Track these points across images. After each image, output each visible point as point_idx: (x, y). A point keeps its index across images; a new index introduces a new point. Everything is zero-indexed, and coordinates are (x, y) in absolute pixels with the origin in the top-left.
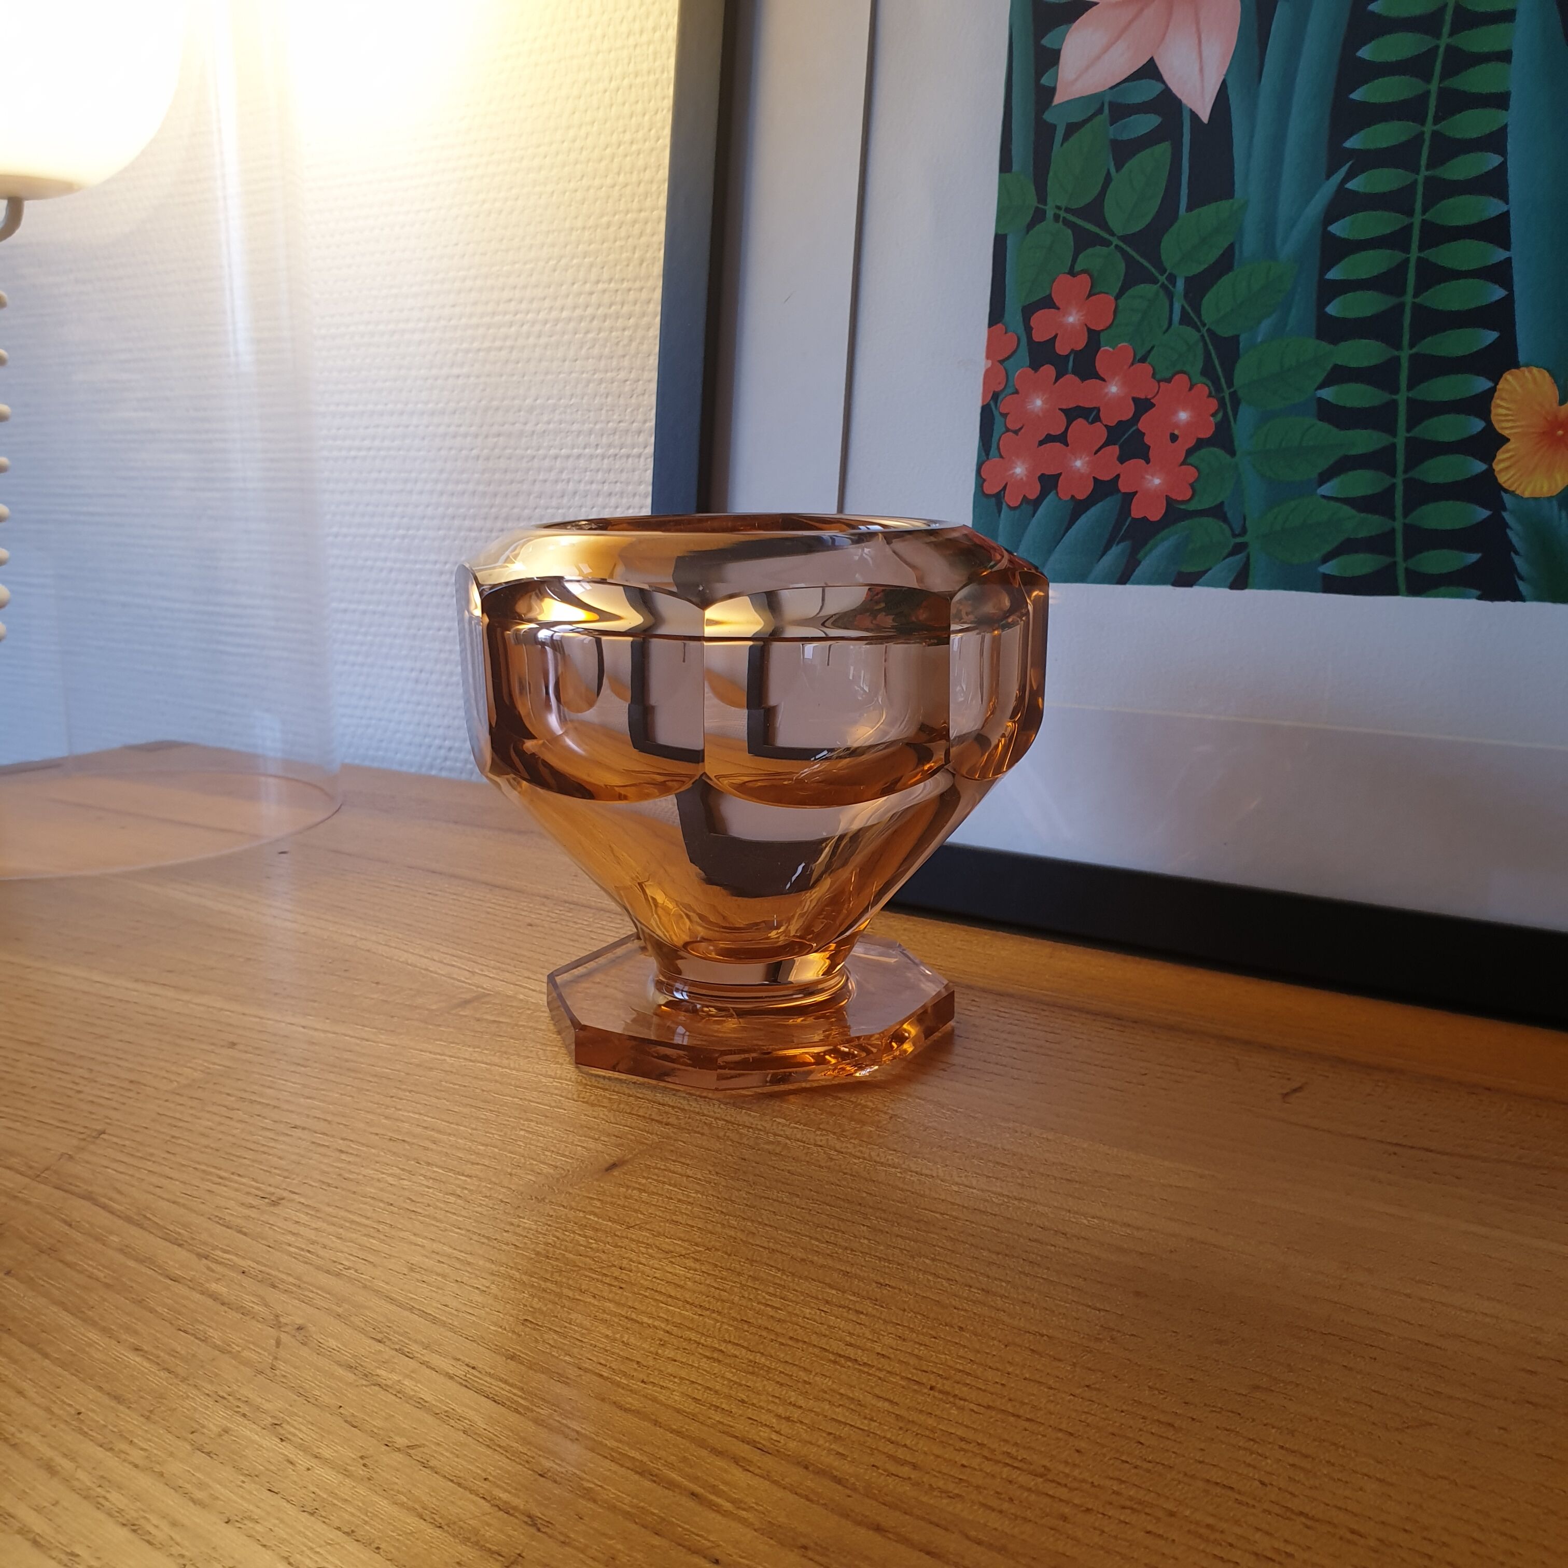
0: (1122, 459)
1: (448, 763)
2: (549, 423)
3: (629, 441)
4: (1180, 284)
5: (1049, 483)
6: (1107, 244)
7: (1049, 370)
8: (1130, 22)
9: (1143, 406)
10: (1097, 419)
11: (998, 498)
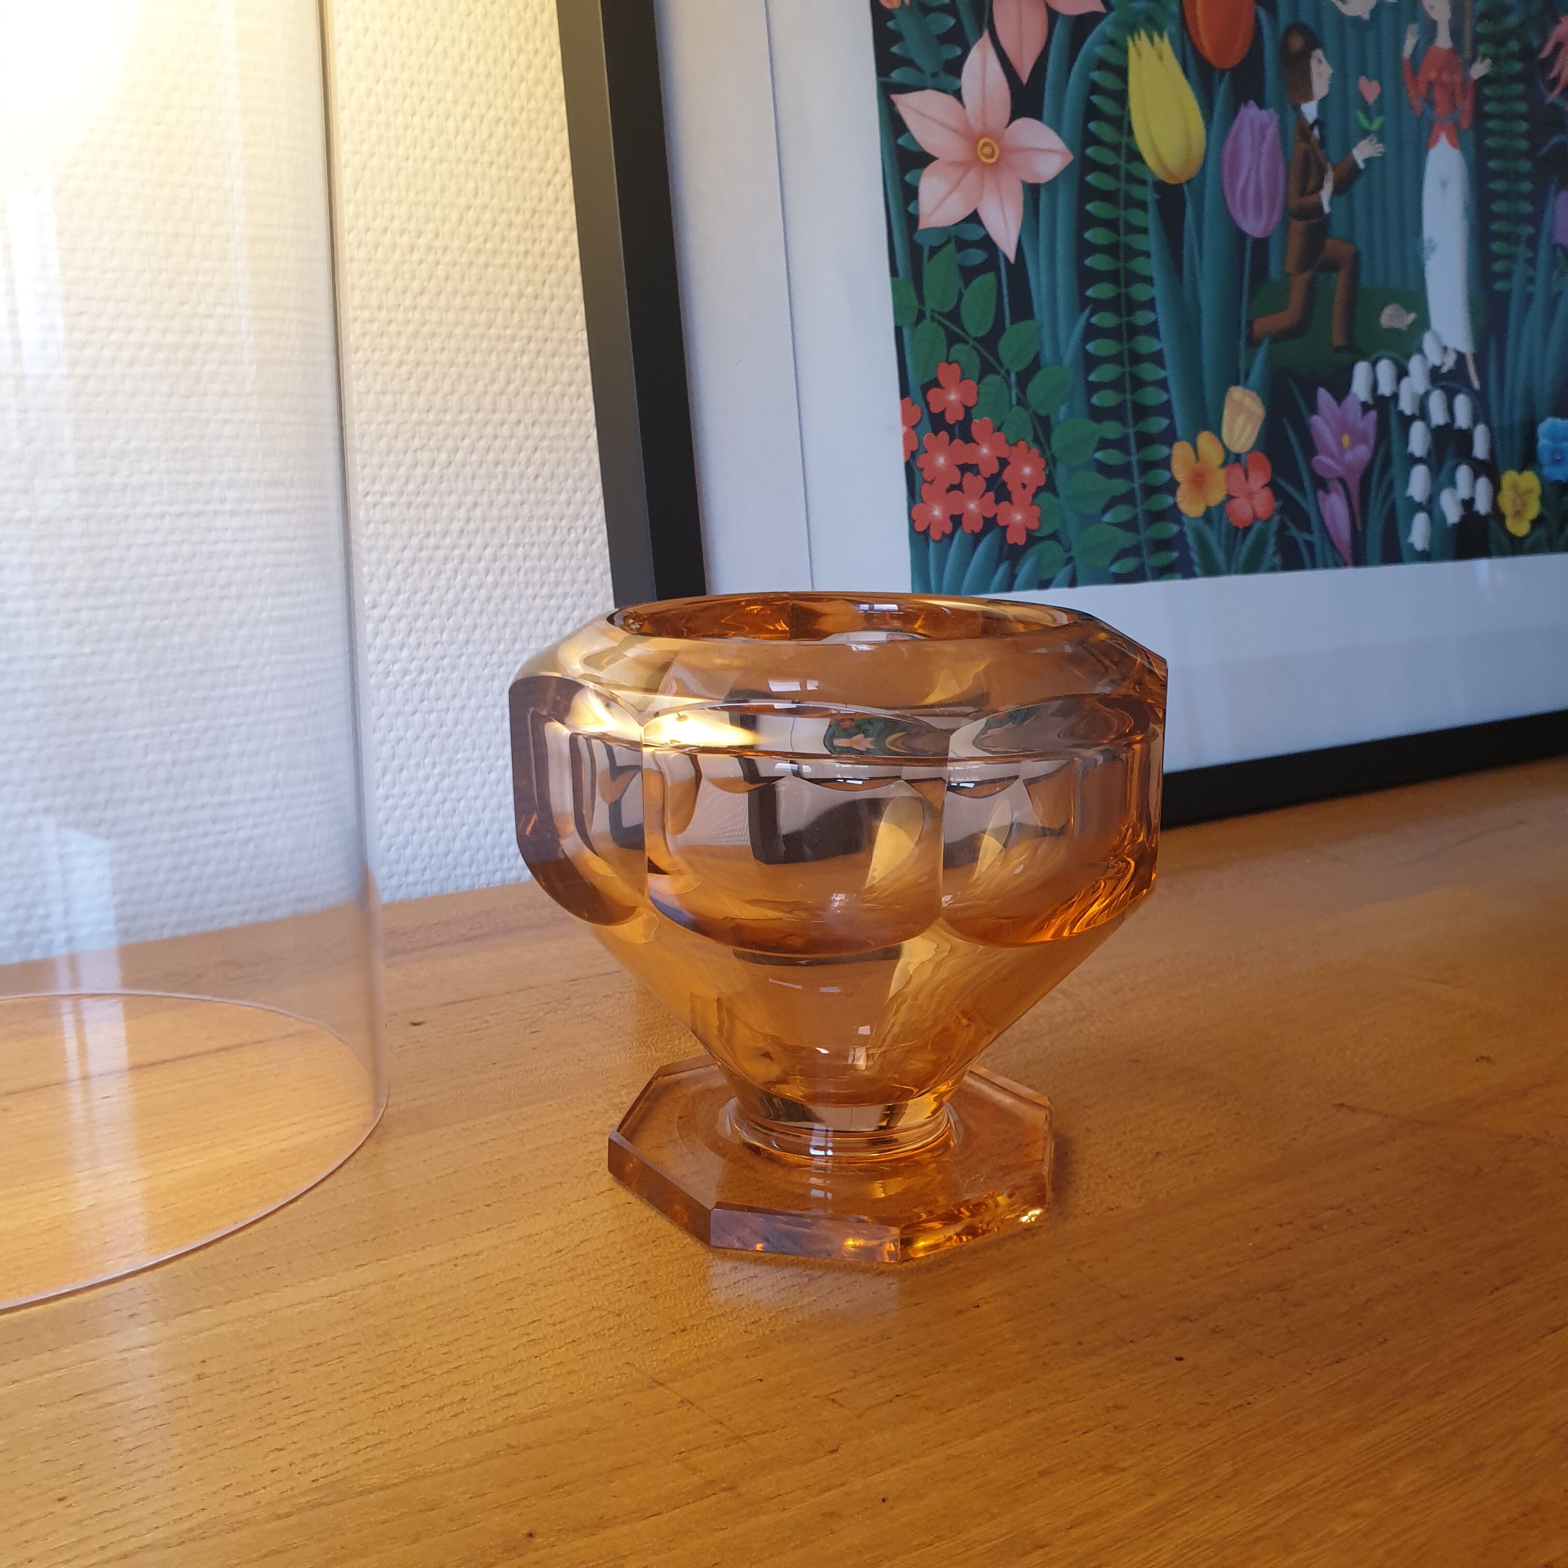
0: (997, 502)
4: (1013, 378)
5: (957, 520)
6: (967, 342)
7: (944, 435)
8: (962, 178)
9: (1004, 463)
10: (978, 473)
11: (926, 533)
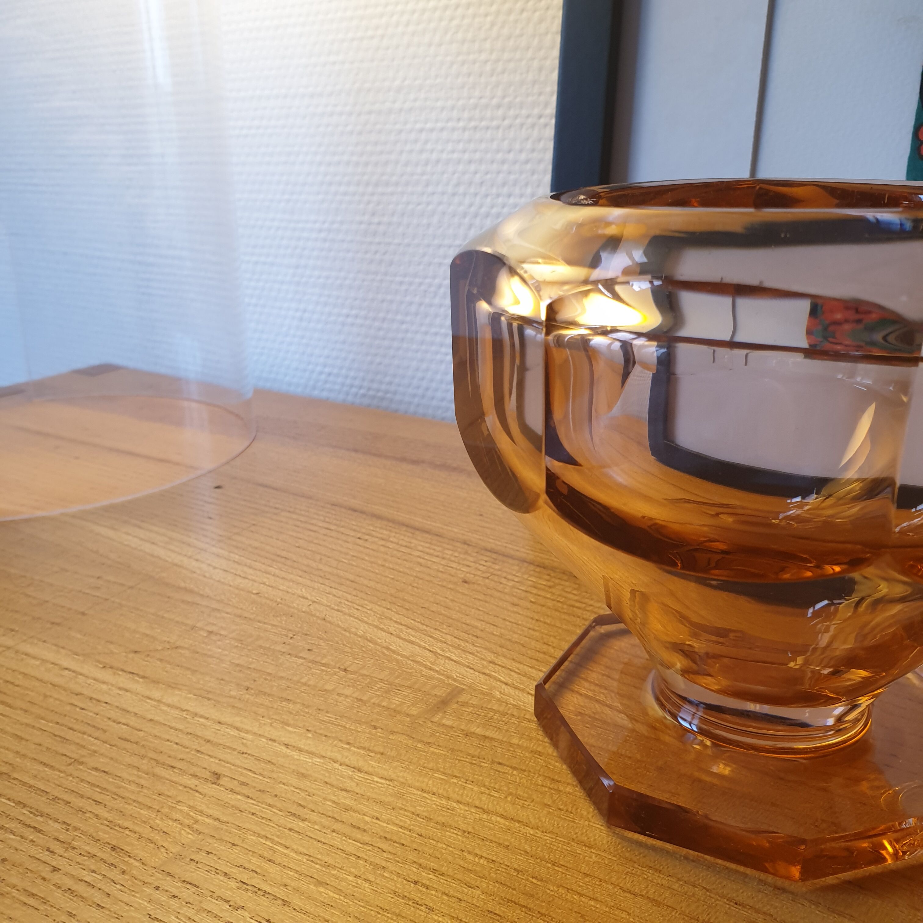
1: (328, 386)
2: (415, 100)
3: (489, 114)
